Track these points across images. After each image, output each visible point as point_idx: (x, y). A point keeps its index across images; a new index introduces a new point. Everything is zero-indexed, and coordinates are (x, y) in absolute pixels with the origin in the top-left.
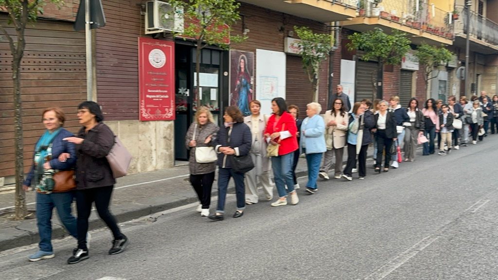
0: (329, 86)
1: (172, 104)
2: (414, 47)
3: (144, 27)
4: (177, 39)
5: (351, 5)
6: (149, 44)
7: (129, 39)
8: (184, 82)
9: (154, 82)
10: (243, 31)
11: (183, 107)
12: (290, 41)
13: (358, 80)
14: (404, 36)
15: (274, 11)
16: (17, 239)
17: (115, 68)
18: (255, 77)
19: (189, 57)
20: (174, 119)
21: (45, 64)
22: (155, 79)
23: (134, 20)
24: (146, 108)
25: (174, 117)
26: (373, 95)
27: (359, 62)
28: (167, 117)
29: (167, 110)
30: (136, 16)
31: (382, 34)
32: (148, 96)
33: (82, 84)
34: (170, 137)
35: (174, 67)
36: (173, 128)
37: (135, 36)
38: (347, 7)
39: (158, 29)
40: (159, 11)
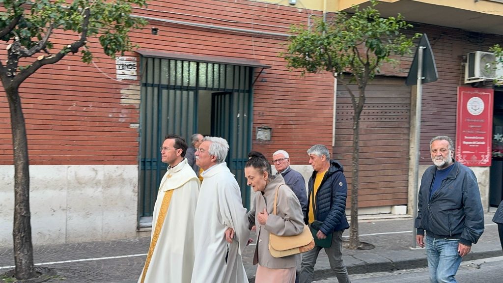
1: (488, 150)
3: (464, 77)
4: (496, 87)
6: (468, 92)
7: (449, 88)
9: (471, 129)
11: (499, 153)
16: (355, 267)
17: (434, 117)
20: (490, 165)
21: (373, 114)
22: (472, 126)
23: (455, 71)
24: (462, 154)
25: (490, 163)
28: (482, 163)
29: (483, 156)
30: (457, 67)
32: (464, 143)
33: (403, 131)
34: (485, 183)
35: (492, 114)
36: (488, 174)
37: (455, 85)
39: (478, 79)
40: (481, 61)
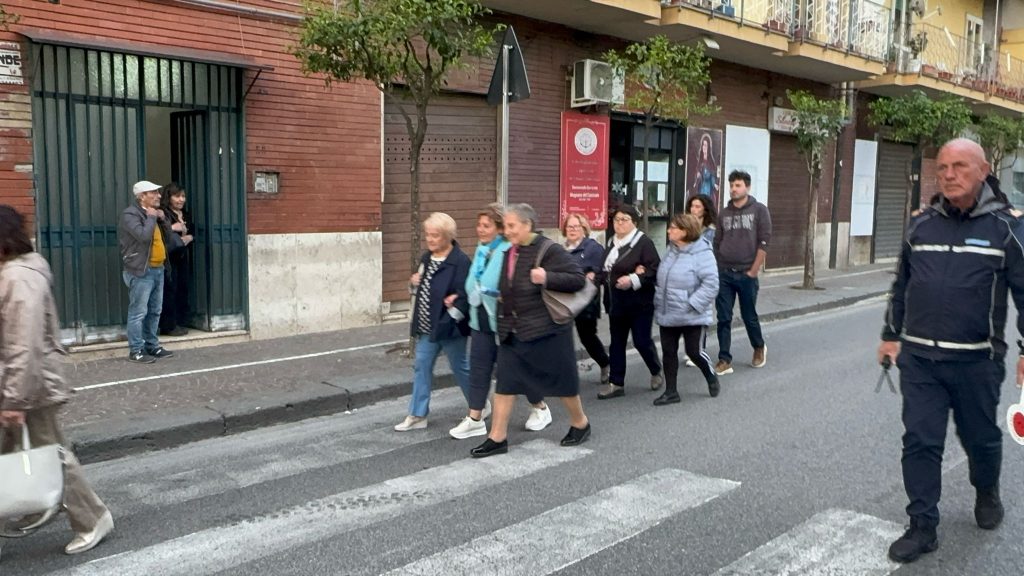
0: (836, 180)
1: (603, 207)
2: (976, 119)
3: (569, 98)
4: (614, 114)
5: (875, 56)
6: (576, 120)
7: (548, 114)
8: (620, 174)
9: (579, 175)
10: (707, 99)
12: (777, 112)
13: (881, 171)
14: (962, 103)
15: (753, 69)
17: (530, 156)
18: (723, 167)
19: (629, 139)
20: (606, 228)
22: (582, 171)
23: (557, 88)
26: (907, 194)
27: (885, 144)
28: (596, 225)
29: (595, 214)
30: (559, 83)
31: (923, 99)
32: (572, 195)
33: (486, 178)
37: (557, 110)
38: (868, 59)
39: (589, 100)
40: (592, 74)
